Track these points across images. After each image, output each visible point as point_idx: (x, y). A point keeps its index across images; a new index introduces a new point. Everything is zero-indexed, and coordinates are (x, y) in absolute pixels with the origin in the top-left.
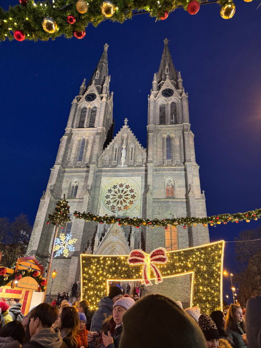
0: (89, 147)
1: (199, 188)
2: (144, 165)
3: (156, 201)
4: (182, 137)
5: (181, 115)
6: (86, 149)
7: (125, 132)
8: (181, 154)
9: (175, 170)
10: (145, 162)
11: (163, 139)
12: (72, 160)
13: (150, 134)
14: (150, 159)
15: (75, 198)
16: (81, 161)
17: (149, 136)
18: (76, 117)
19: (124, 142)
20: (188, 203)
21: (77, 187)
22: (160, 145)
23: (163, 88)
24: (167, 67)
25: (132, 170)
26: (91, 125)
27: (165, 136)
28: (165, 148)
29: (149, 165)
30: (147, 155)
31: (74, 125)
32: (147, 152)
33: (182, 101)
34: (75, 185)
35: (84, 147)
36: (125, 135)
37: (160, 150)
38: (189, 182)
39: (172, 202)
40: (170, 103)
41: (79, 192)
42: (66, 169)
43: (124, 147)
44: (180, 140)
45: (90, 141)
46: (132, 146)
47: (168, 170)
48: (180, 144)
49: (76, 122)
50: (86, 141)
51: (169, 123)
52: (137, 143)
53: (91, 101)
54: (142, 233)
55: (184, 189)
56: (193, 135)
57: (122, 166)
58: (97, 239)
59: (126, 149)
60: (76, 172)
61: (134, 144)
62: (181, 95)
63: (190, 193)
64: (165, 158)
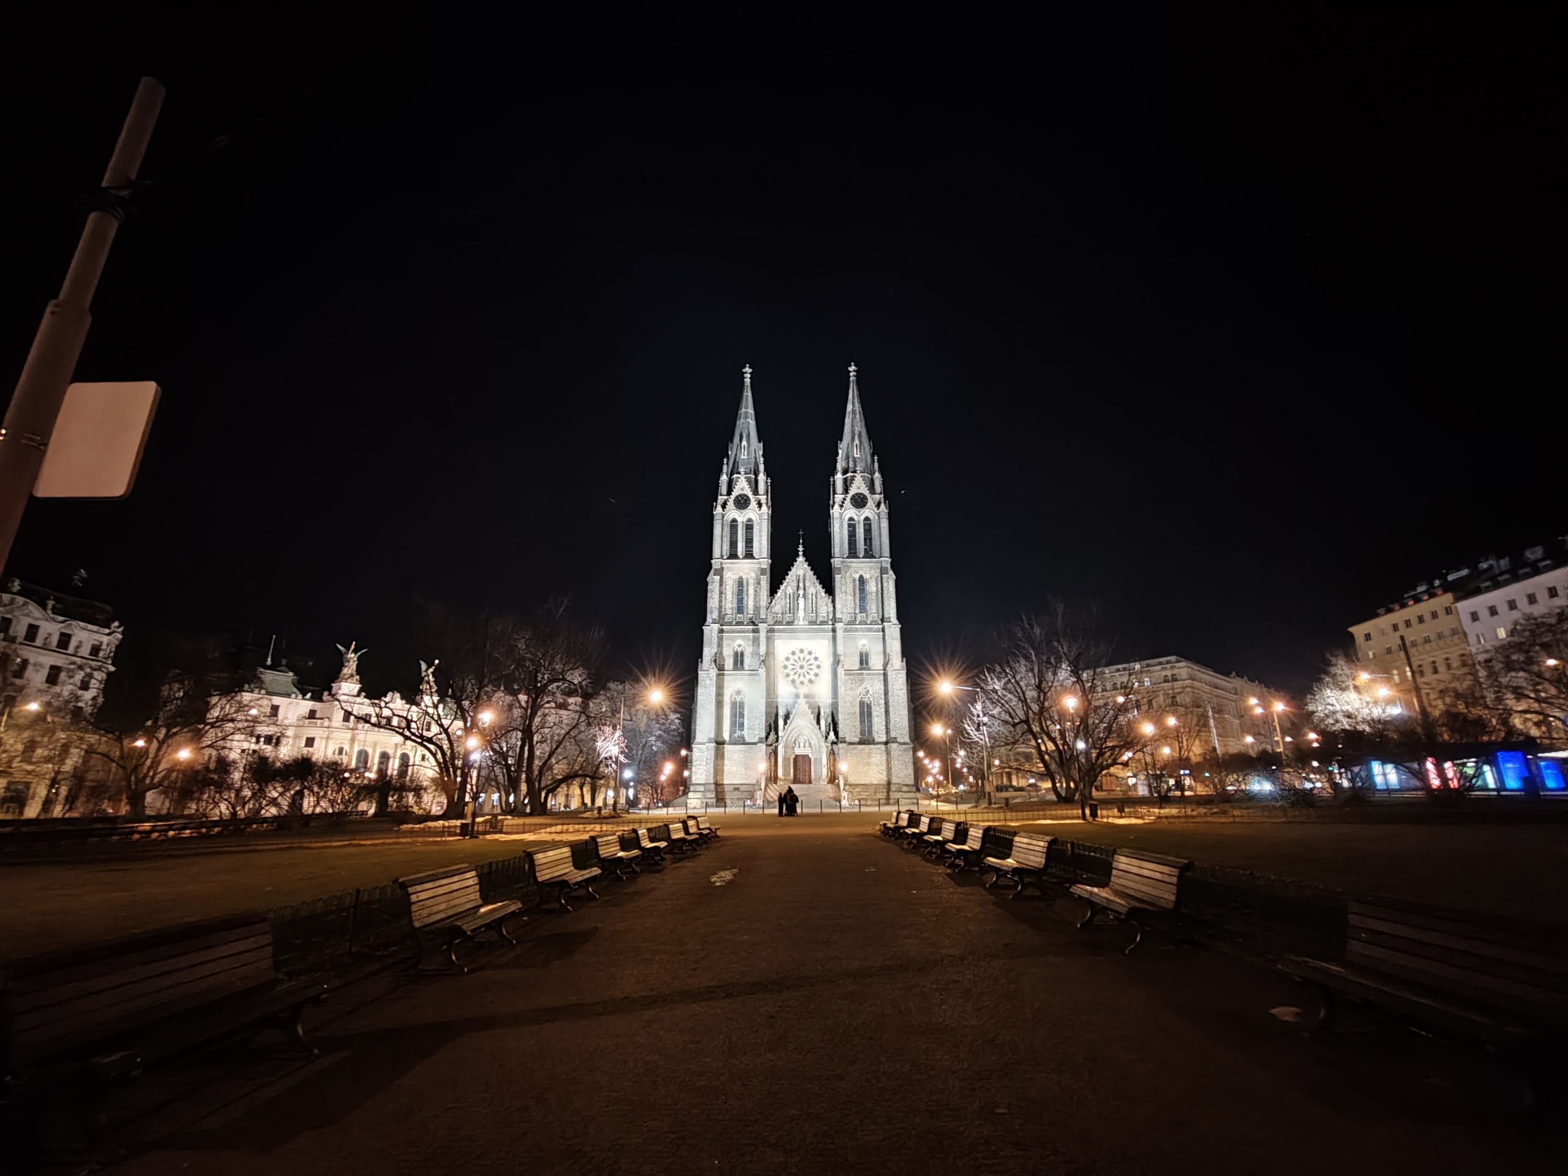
0: (751, 591)
1: (900, 655)
2: (830, 623)
3: (848, 672)
4: (879, 579)
5: (878, 543)
6: (747, 595)
7: (801, 568)
8: (877, 606)
9: (870, 630)
10: (831, 616)
11: (854, 581)
12: (729, 611)
13: (837, 577)
14: (838, 615)
15: (743, 669)
16: (743, 613)
17: (837, 580)
18: (725, 539)
19: (801, 585)
20: (885, 675)
21: (742, 654)
22: (850, 589)
23: (853, 491)
24: (857, 442)
25: (816, 631)
26: (749, 555)
27: (857, 576)
28: (858, 596)
29: (839, 626)
30: (834, 607)
31: (724, 553)
32: (833, 602)
33: (879, 518)
34: (739, 650)
35: (742, 590)
36: (801, 573)
37: (850, 598)
38: (888, 651)
39: (867, 674)
40: (862, 518)
41: (747, 661)
42: (724, 627)
43: (801, 592)
44: (877, 583)
45: (751, 581)
46: (811, 590)
47: (862, 630)
48: (877, 590)
49: (726, 547)
50: (745, 582)
51: (861, 556)
52: (819, 587)
53: (744, 508)
54: (832, 714)
55: (881, 657)
56: (894, 577)
57: (801, 622)
58: (781, 722)
59: (804, 596)
60: (738, 632)
61: (815, 587)
62: (878, 505)
63: (889, 666)
64: (857, 611)
